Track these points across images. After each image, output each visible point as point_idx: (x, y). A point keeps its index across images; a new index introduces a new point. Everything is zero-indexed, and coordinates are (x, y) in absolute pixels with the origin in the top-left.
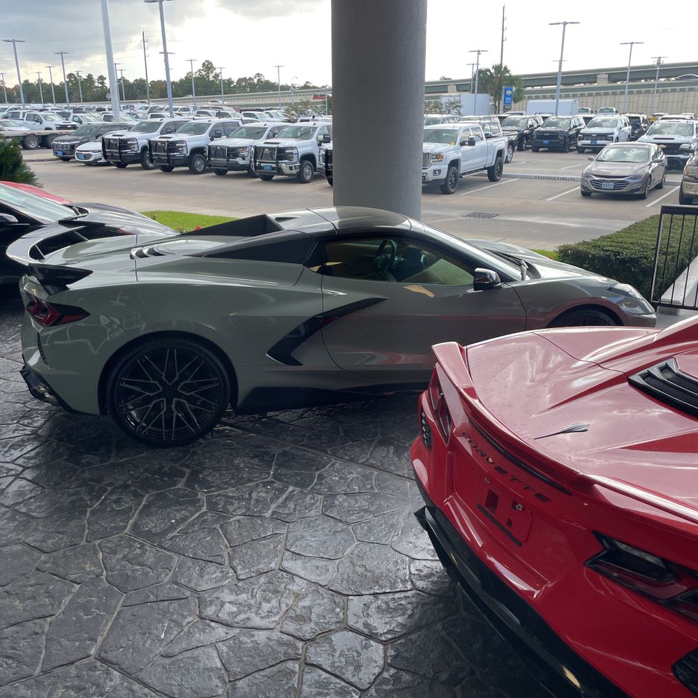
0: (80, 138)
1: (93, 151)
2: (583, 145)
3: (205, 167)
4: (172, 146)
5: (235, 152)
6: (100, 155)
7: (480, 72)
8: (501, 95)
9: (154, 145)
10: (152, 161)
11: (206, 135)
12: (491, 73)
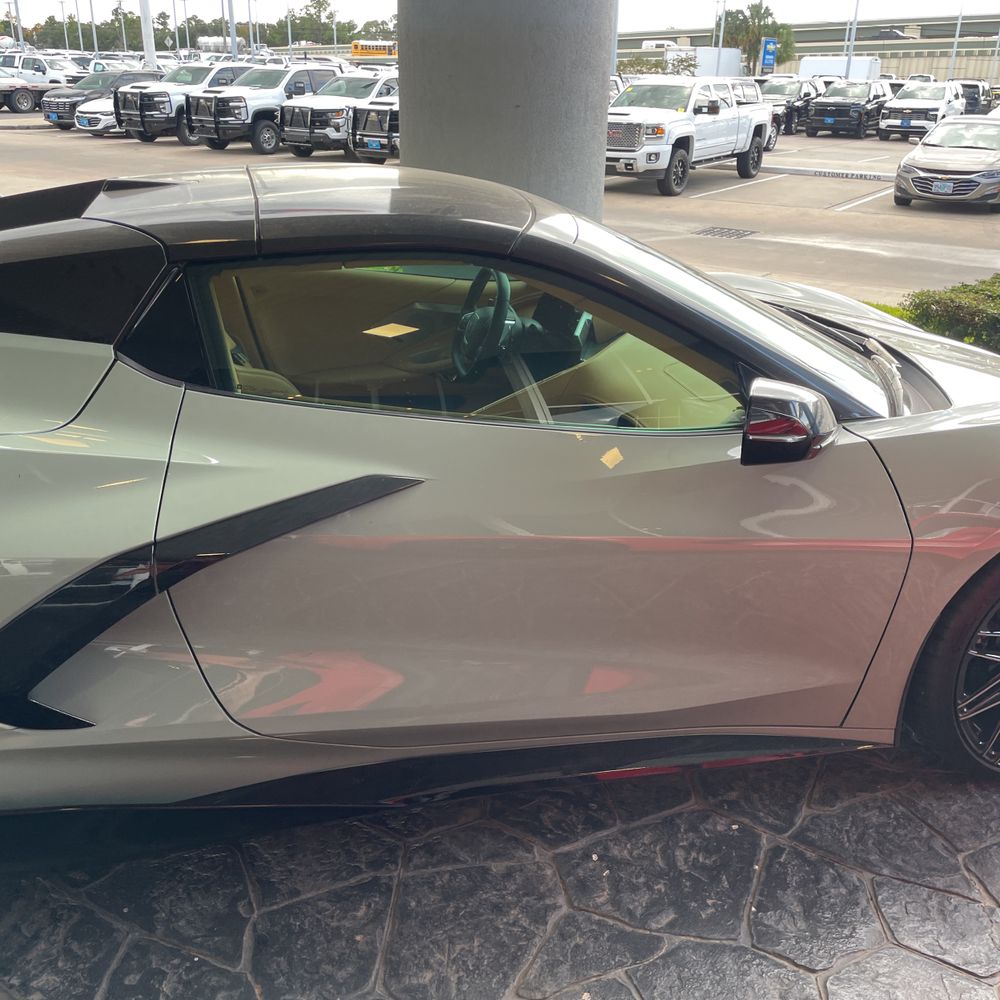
0: (86, 92)
1: (102, 114)
2: (889, 126)
3: (277, 144)
4: (223, 107)
5: (324, 118)
6: (112, 120)
7: (728, 14)
8: (758, 52)
9: (195, 103)
10: (192, 130)
11: (280, 90)
12: (745, 17)
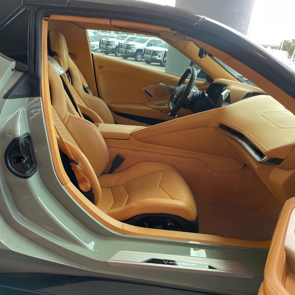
0: (93, 39)
1: (96, 45)
3: (142, 59)
4: (129, 47)
5: (156, 53)
6: (98, 47)
7: (285, 41)
8: (292, 54)
9: (121, 45)
10: (119, 52)
11: (146, 44)
12: (290, 42)
